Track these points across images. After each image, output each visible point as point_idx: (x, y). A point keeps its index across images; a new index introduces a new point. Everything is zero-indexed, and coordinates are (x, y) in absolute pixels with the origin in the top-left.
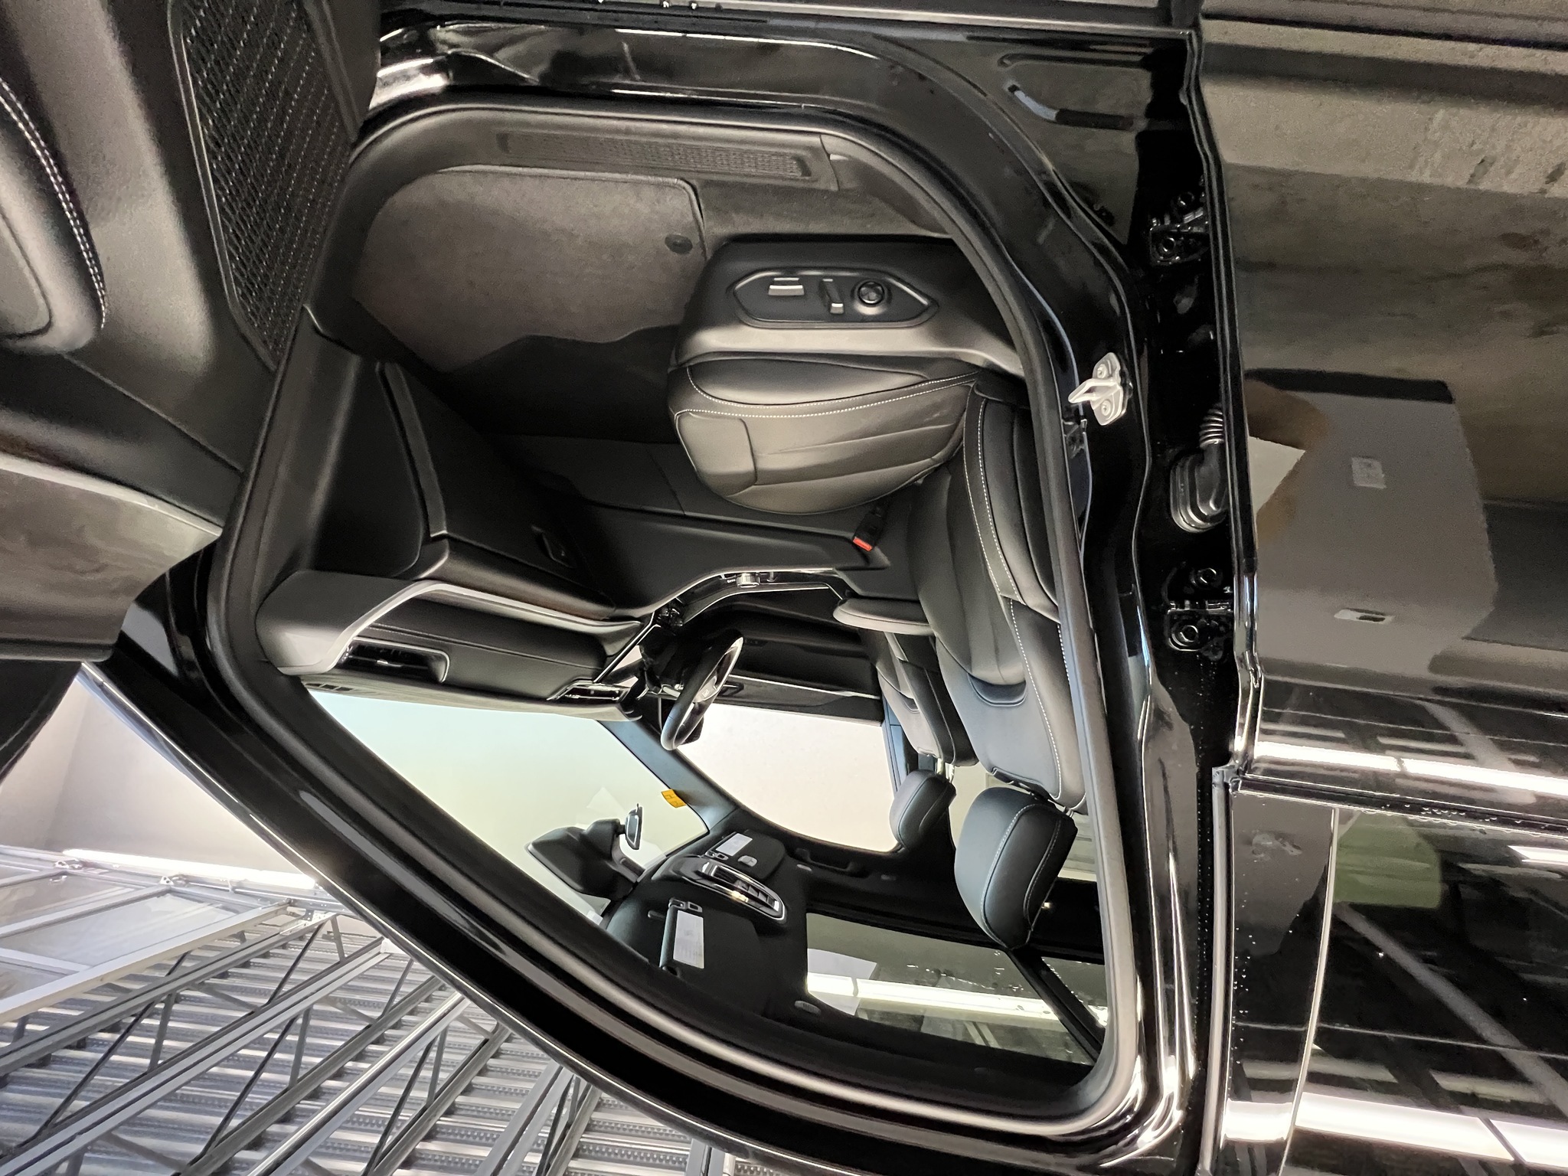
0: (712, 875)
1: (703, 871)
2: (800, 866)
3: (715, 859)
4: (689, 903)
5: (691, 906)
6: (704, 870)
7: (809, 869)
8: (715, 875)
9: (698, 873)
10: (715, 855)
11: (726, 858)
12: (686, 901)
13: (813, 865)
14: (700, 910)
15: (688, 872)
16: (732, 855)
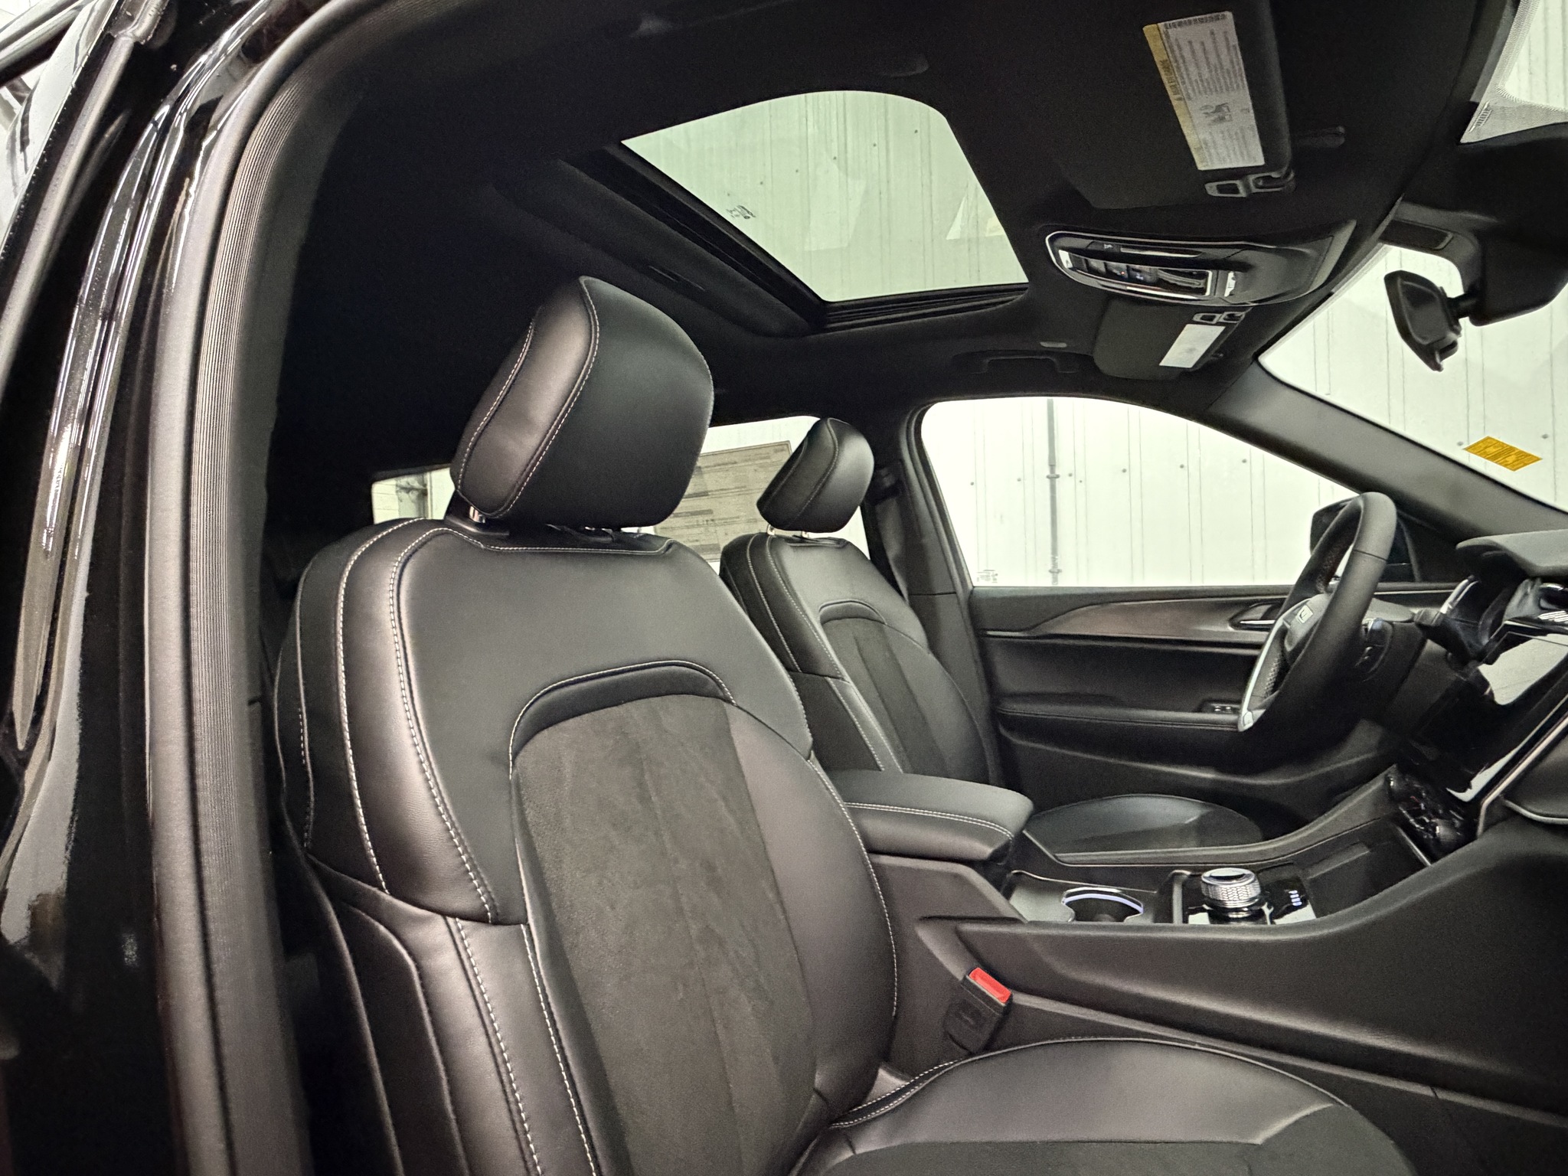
0: (1210, 273)
1: (1231, 275)
2: (1063, 345)
3: (1220, 310)
4: (1242, 194)
5: (1236, 190)
6: (1231, 280)
7: (1045, 344)
8: (1205, 276)
9: (1242, 267)
10: (1220, 317)
11: (1197, 318)
12: (1252, 196)
13: (1042, 353)
14: (1212, 189)
15: (1267, 264)
16: (1188, 326)
